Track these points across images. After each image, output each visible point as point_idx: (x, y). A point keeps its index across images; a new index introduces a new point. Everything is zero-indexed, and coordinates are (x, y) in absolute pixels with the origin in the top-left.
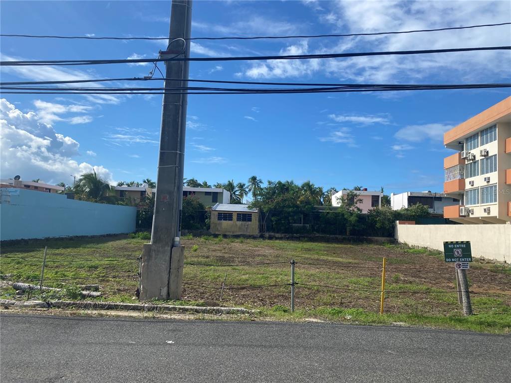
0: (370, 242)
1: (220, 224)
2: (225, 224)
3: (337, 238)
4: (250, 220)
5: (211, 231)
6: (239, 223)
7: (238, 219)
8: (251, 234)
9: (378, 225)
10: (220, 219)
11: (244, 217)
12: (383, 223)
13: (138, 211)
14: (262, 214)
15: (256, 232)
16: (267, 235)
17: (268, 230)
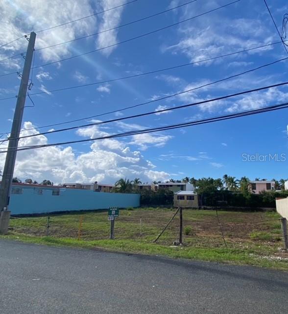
0: (262, 211)
1: (179, 202)
2: (181, 201)
3: (241, 209)
4: (193, 199)
5: (174, 205)
6: (188, 201)
7: (187, 199)
8: (194, 207)
9: (264, 201)
10: (178, 199)
11: (190, 198)
12: (267, 199)
13: (141, 196)
14: (199, 196)
15: (197, 206)
16: (202, 207)
17: (203, 205)
